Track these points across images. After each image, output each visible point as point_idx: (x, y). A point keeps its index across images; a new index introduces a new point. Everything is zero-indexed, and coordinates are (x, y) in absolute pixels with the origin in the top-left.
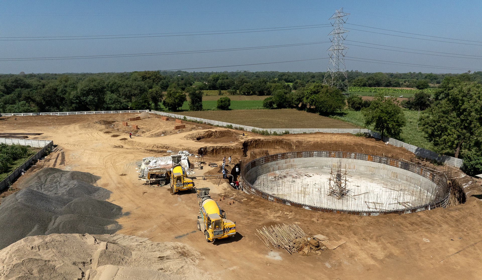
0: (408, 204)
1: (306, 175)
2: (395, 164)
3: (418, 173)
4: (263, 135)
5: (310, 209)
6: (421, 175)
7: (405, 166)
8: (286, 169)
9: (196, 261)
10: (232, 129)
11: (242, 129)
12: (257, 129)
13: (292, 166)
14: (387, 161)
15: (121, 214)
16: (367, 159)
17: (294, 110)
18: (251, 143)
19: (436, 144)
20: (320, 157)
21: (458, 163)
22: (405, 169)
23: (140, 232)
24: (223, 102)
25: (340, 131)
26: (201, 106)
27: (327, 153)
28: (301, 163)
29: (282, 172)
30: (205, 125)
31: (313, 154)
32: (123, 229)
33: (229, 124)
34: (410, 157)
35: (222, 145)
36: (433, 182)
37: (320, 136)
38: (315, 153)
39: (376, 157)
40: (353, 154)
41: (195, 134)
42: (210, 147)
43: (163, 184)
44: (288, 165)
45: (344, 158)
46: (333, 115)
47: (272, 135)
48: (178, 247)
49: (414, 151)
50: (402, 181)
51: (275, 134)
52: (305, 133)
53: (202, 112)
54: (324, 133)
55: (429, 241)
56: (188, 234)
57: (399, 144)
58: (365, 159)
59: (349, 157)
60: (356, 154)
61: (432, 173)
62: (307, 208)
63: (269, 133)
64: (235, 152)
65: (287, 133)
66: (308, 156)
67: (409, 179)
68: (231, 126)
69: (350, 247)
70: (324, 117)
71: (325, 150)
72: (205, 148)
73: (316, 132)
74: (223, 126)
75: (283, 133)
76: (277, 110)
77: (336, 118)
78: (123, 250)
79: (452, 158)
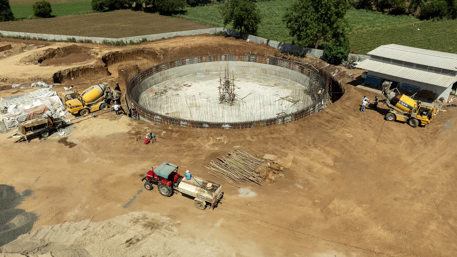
0: (289, 97)
1: (185, 85)
2: (264, 60)
3: (287, 67)
4: (118, 46)
5: (230, 126)
6: (290, 69)
7: (274, 62)
8: (162, 82)
9: (173, 230)
10: (76, 42)
11: (89, 42)
12: (110, 40)
13: (167, 78)
14: (256, 59)
15: (19, 197)
16: (237, 60)
17: (129, 11)
18: (109, 57)
19: (299, 39)
20: (193, 63)
21: (318, 53)
22: (273, 65)
23: (70, 214)
24: (42, 7)
25: (198, 32)
26: (11, 14)
27: (198, 59)
28: (175, 73)
29: (159, 86)
30: (36, 41)
31: (185, 62)
32: (40, 217)
33: (71, 37)
34: (274, 52)
35: (79, 66)
36: (303, 74)
37: (181, 39)
38: (187, 60)
39: (245, 57)
40: (223, 56)
41: (32, 56)
42: (65, 70)
43: (46, 136)
44: (163, 78)
45: (215, 61)
46: (175, 14)
47: (129, 45)
48: (138, 219)
49: (276, 47)
50: (271, 76)
51: (132, 43)
52: (163, 39)
53: (15, 22)
54: (183, 37)
55: (352, 136)
56: (135, 197)
57: (259, 41)
58: (234, 60)
59: (219, 60)
60: (226, 56)
61: (300, 66)
62: (227, 126)
63: (125, 42)
64: (97, 71)
65: (144, 41)
66: (181, 64)
67: (278, 73)
68: (74, 39)
69: (301, 160)
70: (166, 16)
71: (195, 55)
72: (60, 73)
73: (175, 35)
74: (62, 40)
75: (140, 41)
76: (110, 12)
77: (179, 17)
78: (76, 253)
79: (313, 49)
